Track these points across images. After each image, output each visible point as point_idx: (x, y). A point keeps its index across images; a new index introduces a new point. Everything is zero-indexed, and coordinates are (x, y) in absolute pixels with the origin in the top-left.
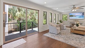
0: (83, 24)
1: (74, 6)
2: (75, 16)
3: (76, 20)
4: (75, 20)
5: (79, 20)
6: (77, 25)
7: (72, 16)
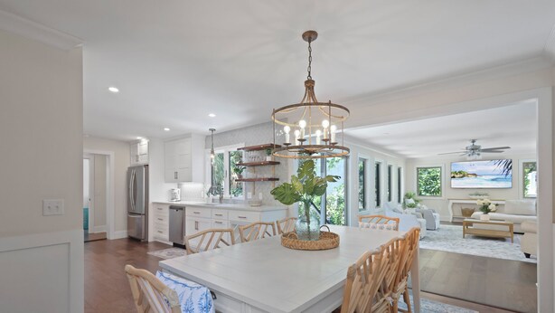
0: (506, 209)
1: (473, 141)
2: (475, 175)
3: (480, 192)
4: (474, 192)
5: (490, 192)
6: (486, 209)
7: (463, 175)
